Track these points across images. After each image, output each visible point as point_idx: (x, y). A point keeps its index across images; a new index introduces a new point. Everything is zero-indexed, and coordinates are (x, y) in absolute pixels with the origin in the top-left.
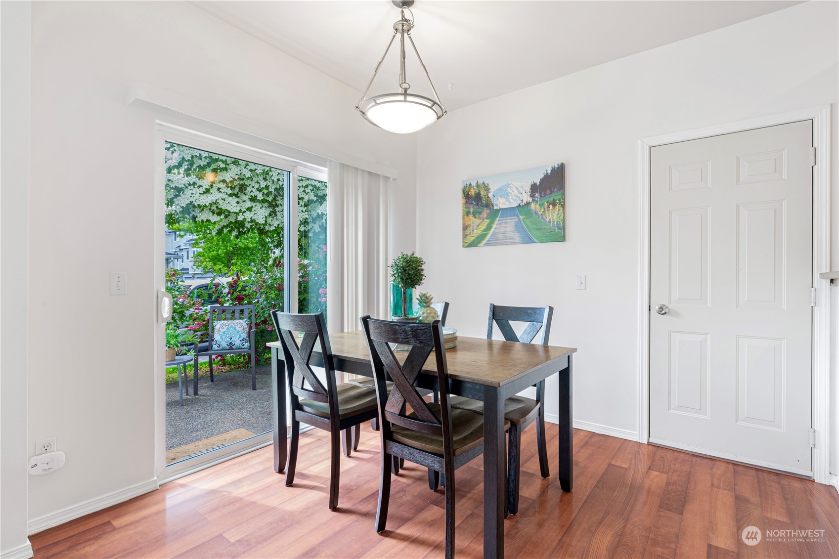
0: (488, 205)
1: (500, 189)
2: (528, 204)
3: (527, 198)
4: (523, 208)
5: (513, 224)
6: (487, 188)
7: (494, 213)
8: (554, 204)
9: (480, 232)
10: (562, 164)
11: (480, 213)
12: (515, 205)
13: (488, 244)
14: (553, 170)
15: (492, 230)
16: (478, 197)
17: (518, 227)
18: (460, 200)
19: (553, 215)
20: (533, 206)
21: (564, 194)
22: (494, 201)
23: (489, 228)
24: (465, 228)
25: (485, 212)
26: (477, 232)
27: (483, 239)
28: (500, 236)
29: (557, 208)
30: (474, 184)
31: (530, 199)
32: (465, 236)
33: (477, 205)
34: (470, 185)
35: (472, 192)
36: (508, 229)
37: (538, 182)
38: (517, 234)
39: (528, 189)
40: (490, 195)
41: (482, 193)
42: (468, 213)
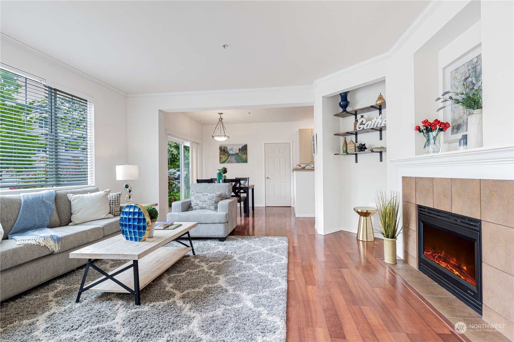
0: (227, 152)
1: (231, 149)
2: (238, 153)
3: (238, 152)
4: (237, 154)
5: (234, 158)
6: (227, 148)
7: (229, 155)
8: (245, 154)
9: (225, 159)
10: (247, 145)
11: (225, 154)
12: (235, 153)
13: (227, 163)
14: (244, 145)
15: (229, 159)
16: (224, 150)
17: (236, 159)
18: (218, 151)
19: (244, 156)
20: (239, 154)
21: (247, 152)
22: (229, 152)
23: (228, 158)
24: (220, 158)
25: (226, 154)
26: (224, 160)
27: (226, 161)
28: (231, 161)
29: (245, 155)
30: (223, 146)
31: (239, 152)
32: (220, 160)
33: (224, 152)
34: (222, 146)
35: (222, 148)
36: (233, 159)
37: (241, 148)
38: (235, 161)
39: (238, 150)
40: (228, 150)
41: (225, 149)
42: (221, 154)
